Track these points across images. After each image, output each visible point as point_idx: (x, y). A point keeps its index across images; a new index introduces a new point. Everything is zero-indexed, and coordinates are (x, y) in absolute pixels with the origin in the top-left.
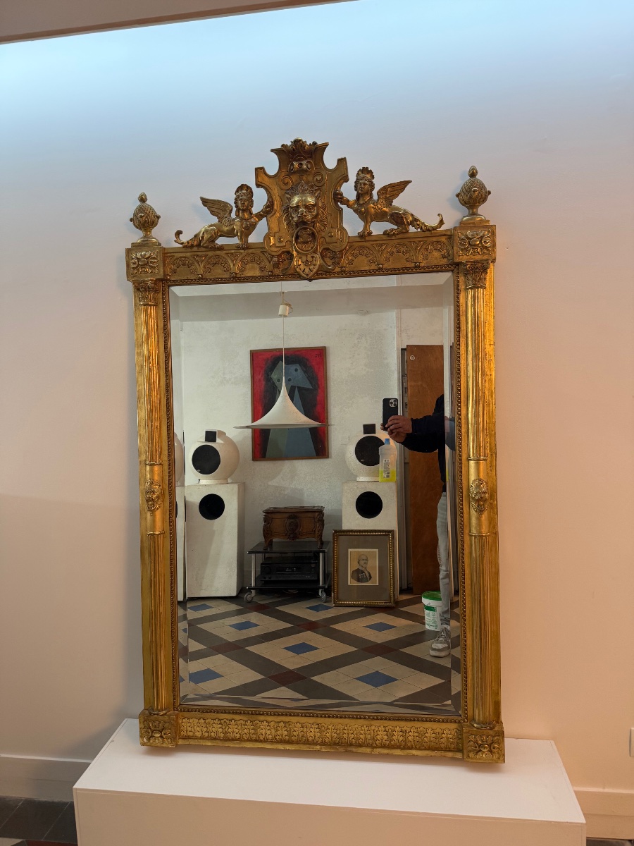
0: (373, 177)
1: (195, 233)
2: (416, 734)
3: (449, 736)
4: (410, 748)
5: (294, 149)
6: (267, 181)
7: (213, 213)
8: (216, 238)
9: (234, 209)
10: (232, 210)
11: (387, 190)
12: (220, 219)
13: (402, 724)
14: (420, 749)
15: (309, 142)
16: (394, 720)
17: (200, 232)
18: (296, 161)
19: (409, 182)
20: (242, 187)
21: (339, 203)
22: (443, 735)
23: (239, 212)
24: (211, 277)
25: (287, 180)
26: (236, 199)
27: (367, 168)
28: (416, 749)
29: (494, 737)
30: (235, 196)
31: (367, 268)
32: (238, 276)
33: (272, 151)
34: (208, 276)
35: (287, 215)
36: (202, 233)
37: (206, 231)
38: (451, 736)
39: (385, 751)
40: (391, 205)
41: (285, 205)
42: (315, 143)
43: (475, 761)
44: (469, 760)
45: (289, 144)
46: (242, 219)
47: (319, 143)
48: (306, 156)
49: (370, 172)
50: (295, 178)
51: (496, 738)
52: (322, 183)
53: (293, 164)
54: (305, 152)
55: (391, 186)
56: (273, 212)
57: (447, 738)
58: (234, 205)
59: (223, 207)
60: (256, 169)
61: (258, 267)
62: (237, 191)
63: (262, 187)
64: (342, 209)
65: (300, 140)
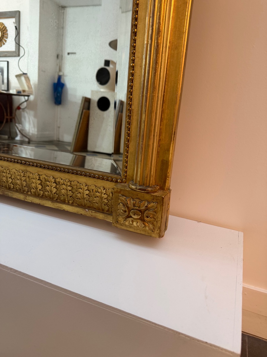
2: (70, 188)
3: (103, 195)
4: (63, 202)
13: (57, 174)
14: (72, 205)
16: (48, 168)
22: (98, 194)
28: (68, 204)
29: (149, 202)
38: (105, 196)
39: (37, 201)
43: (123, 228)
44: (118, 225)
51: (152, 204)
57: (102, 198)
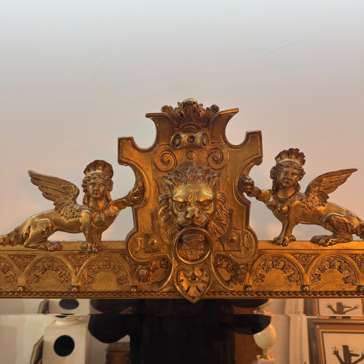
0: (303, 162)
1: (16, 226)
5: (182, 115)
6: (136, 157)
7: (47, 195)
8: (50, 234)
9: (82, 194)
10: (78, 194)
11: (322, 181)
12: (58, 207)
15: (207, 105)
17: (23, 226)
18: (185, 132)
19: (355, 170)
20: (95, 164)
21: (245, 194)
23: (89, 199)
24: (38, 290)
25: (168, 157)
26: (85, 182)
27: (297, 150)
30: (83, 176)
31: (285, 289)
32: (82, 289)
33: (148, 116)
34: (34, 287)
35: (166, 209)
36: (26, 227)
37: (34, 224)
40: (326, 202)
41: (163, 194)
42: (215, 108)
45: (175, 106)
46: (93, 210)
47: (222, 109)
48: (200, 125)
49: (301, 156)
50: (179, 155)
52: (222, 164)
53: (178, 137)
54: (199, 119)
55: (328, 175)
56: (143, 203)
58: (81, 189)
59: (64, 188)
60: (120, 140)
61: (114, 277)
62: (88, 169)
63: (127, 164)
64: (250, 202)
65: (194, 103)
